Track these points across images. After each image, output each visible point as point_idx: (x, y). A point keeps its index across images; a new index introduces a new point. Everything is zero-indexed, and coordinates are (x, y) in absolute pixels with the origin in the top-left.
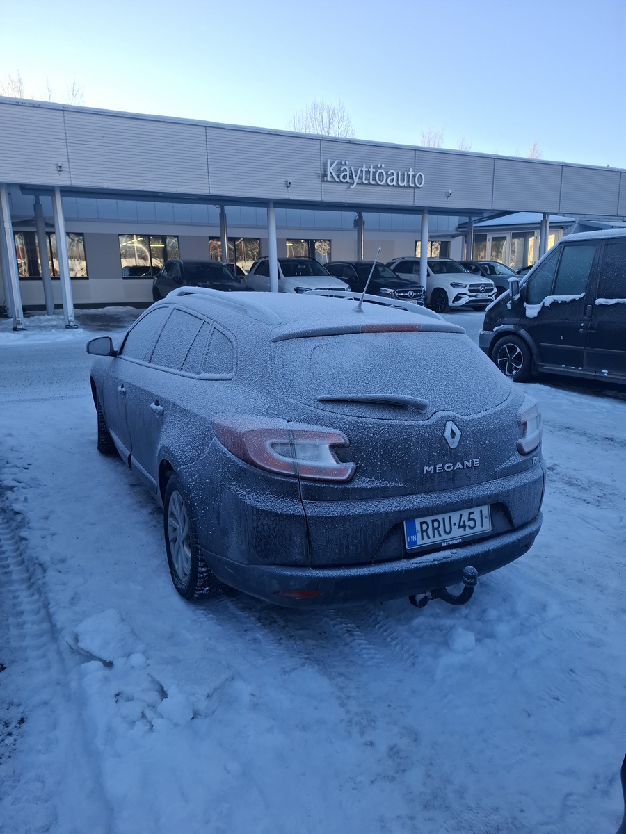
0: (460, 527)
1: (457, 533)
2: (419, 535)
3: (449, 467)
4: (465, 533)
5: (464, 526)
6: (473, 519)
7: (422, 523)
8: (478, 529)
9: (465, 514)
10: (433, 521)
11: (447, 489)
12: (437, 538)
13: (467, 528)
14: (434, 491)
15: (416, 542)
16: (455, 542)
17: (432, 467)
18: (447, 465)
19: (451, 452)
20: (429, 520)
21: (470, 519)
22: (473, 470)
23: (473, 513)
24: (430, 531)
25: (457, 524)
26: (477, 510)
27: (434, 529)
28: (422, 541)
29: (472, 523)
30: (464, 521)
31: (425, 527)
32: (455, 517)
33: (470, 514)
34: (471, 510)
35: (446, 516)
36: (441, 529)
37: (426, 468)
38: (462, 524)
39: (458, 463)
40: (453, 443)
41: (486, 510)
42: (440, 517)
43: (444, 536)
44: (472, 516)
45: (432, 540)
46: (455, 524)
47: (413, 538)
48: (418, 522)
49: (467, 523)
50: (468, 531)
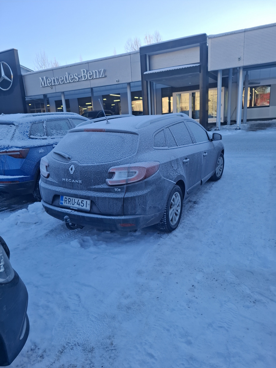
0: (77, 204)
1: (76, 206)
2: (64, 201)
3: (70, 181)
4: (79, 207)
5: (79, 204)
6: (83, 203)
7: (65, 198)
8: (84, 207)
9: (80, 200)
10: (69, 199)
11: (70, 189)
12: (69, 205)
13: (80, 205)
14: (66, 188)
15: (62, 204)
16: (75, 209)
17: (65, 179)
18: (69, 180)
19: (71, 176)
20: (68, 198)
21: (81, 203)
22: (80, 184)
23: (83, 201)
24: (67, 201)
25: (77, 203)
26: (85, 201)
27: (69, 201)
28: (65, 204)
29: (82, 205)
30: (79, 203)
31: (66, 199)
32: (76, 200)
33: (82, 201)
34: (83, 200)
35: (74, 199)
36: (71, 202)
37: (63, 179)
38: (78, 203)
39: (73, 180)
40: (72, 172)
41: (89, 202)
42: (71, 198)
43: (71, 205)
44: (82, 202)
45: (67, 205)
46: (76, 202)
47: (62, 202)
48: (64, 197)
49: (80, 204)
50: (80, 207)
